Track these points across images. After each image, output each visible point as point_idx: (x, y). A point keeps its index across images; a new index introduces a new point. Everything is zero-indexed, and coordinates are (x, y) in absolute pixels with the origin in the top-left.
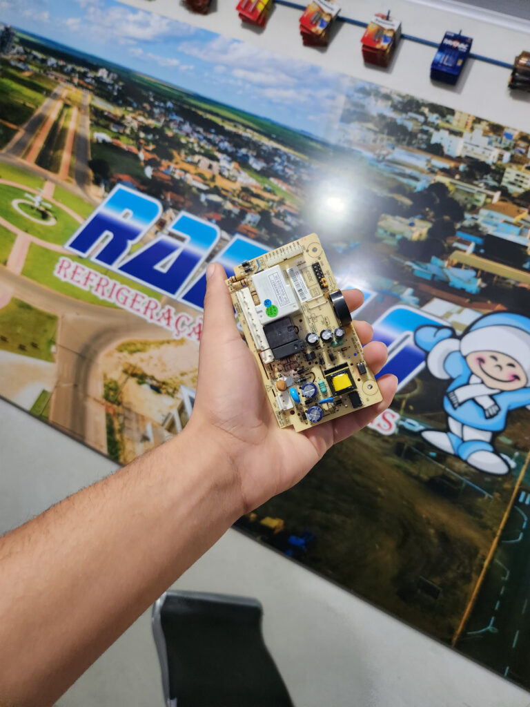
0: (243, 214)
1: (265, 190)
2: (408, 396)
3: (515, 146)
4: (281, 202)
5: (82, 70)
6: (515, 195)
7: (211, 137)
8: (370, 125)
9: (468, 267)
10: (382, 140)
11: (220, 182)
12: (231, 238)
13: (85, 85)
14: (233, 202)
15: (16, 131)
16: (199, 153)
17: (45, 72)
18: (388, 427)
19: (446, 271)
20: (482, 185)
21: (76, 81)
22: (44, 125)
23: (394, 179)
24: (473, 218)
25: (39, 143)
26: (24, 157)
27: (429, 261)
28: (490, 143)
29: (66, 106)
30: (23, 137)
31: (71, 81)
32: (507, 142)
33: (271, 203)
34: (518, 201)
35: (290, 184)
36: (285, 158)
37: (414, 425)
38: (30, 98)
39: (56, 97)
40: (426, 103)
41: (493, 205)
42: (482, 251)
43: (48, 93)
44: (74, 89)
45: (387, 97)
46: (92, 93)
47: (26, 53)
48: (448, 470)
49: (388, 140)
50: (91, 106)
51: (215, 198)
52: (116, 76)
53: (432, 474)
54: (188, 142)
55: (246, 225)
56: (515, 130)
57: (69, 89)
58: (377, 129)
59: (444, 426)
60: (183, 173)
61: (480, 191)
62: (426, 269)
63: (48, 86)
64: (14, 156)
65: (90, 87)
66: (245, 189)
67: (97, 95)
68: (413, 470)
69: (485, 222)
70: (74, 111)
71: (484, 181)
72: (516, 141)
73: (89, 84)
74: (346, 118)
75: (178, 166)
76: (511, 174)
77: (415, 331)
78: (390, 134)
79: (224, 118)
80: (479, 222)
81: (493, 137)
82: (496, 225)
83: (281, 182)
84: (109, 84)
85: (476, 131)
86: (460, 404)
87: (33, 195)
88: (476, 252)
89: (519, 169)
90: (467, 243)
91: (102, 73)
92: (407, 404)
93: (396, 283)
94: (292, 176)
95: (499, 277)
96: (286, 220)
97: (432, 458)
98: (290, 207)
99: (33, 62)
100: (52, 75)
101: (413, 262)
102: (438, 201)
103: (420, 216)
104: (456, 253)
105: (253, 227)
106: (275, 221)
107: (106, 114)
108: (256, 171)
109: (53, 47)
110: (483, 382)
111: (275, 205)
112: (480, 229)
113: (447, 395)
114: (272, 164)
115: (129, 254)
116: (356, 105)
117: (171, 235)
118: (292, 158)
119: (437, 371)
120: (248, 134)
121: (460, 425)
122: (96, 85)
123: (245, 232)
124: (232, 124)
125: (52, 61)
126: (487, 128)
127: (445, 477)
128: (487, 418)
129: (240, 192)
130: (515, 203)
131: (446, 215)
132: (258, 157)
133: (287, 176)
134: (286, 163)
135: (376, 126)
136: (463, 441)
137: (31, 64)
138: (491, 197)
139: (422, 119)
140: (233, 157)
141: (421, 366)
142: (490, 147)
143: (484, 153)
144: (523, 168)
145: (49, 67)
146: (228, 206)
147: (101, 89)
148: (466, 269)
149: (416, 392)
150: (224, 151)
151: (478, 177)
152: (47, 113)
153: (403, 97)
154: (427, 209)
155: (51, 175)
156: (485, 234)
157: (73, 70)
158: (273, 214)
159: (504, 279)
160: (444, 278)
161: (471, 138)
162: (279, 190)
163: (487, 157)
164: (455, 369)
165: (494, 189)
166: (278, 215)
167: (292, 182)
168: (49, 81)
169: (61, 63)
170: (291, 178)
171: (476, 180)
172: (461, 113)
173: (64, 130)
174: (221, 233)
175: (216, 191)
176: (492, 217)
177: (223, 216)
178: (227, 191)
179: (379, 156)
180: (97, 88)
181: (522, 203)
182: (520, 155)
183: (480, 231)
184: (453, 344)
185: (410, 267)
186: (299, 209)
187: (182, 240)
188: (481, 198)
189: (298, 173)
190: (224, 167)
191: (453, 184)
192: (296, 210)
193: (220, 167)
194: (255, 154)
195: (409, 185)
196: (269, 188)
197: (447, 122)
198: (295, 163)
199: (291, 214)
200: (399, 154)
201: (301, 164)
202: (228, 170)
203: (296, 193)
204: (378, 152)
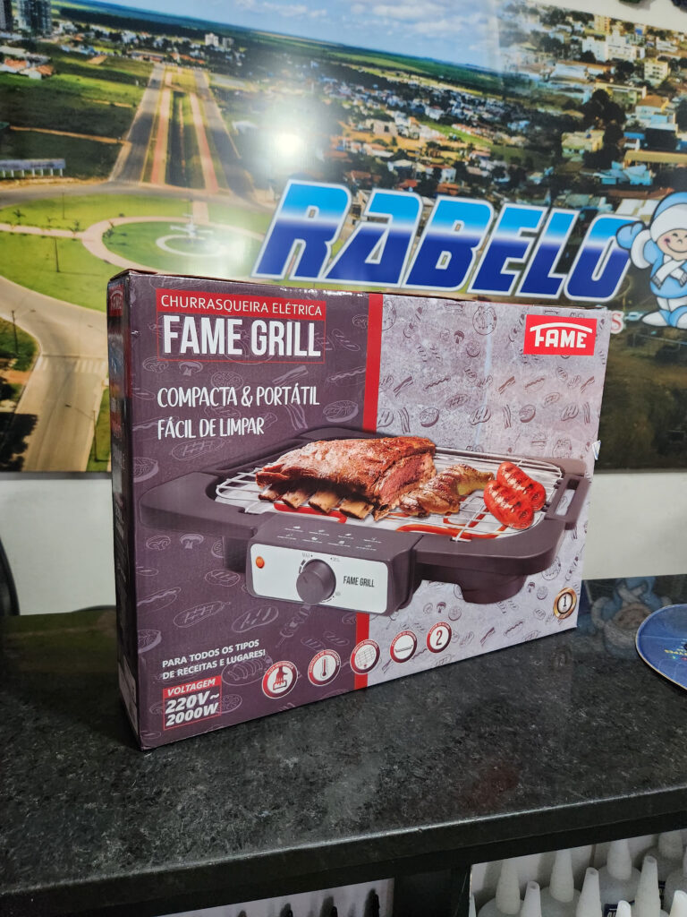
0: (437, 172)
1: (451, 139)
2: (625, 293)
3: (646, 40)
4: (471, 148)
5: (181, 40)
6: (656, 87)
7: (376, 93)
8: (528, 45)
9: (640, 163)
10: (543, 59)
11: (404, 144)
12: (435, 202)
13: (193, 60)
14: (424, 163)
15: (119, 146)
16: (369, 117)
17: (124, 53)
18: (617, 325)
19: (625, 172)
20: (631, 84)
21: (177, 57)
22: (156, 128)
23: (563, 96)
24: (633, 117)
25: (161, 155)
26: (147, 178)
27: (610, 167)
28: (627, 42)
29: (177, 95)
30: (131, 153)
31: (170, 60)
32: (640, 38)
33: (461, 152)
34: (660, 92)
35: (473, 126)
36: (459, 99)
37: (635, 315)
38: (118, 95)
39: (156, 85)
40: (569, 11)
41: (644, 100)
42: (646, 145)
43: (144, 82)
44: (180, 70)
45: (534, 12)
46: (207, 70)
47: (80, 30)
48: (667, 340)
49: (547, 56)
50: (212, 88)
51: (404, 163)
52: (231, 41)
53: (657, 348)
54: (353, 107)
55: (444, 183)
56: (642, 25)
57: (171, 70)
58: (535, 48)
59: (655, 307)
60: (359, 145)
61: (630, 91)
62: (610, 175)
63: (140, 73)
64: (132, 182)
65: (201, 62)
66: (431, 145)
67: (215, 71)
68: (644, 352)
70: (192, 100)
71: (632, 79)
72: (645, 35)
73: (196, 58)
74: (505, 43)
75: (351, 139)
76: (649, 67)
77: (616, 235)
78: (548, 50)
79: (383, 68)
80: (637, 119)
81: (629, 35)
82: (650, 118)
83: (464, 126)
84: (225, 53)
85: (614, 31)
86: (662, 283)
87: (182, 225)
88: (642, 148)
89: (654, 62)
90: (633, 141)
91: (211, 39)
92: (626, 301)
93: (591, 196)
94: (471, 116)
95: (663, 164)
96: (481, 165)
97: (654, 336)
98: (481, 151)
99: (98, 42)
100: (138, 55)
101: (599, 172)
102: (603, 108)
103: (593, 127)
104: (628, 152)
105: (451, 183)
106: (471, 170)
107: (237, 93)
108: (435, 120)
109: (121, 15)
110: (673, 259)
111: (466, 153)
112: (640, 125)
113: (651, 279)
114: (449, 109)
115: (332, 257)
116: (510, 25)
117: (370, 219)
118: (467, 97)
119: (641, 263)
120: (414, 81)
121: (665, 300)
122: (208, 57)
123: (446, 190)
124: (394, 73)
125: (128, 36)
126: (622, 27)
127: (666, 347)
128: (682, 286)
129: (427, 149)
130: (659, 94)
131: (612, 119)
132: (433, 105)
133: (467, 119)
134: (462, 105)
135: (533, 45)
136: (671, 312)
137: (97, 45)
138: (639, 93)
139: (569, 29)
140: (407, 112)
141: (628, 263)
142: (628, 46)
143: (625, 52)
144: (656, 59)
145: (127, 45)
146: (420, 168)
147: (216, 62)
148: (639, 165)
149: (630, 288)
150: (396, 108)
151: (627, 76)
152: (155, 112)
153: (548, 9)
154: (597, 118)
155: (195, 192)
156: (644, 129)
157: (166, 43)
158: (467, 163)
159: (667, 164)
160: (625, 179)
161: (613, 40)
162: (465, 135)
163: (629, 56)
164: (653, 256)
165: (640, 85)
166: (472, 163)
167: (475, 124)
168: (136, 65)
169: (144, 36)
170: (473, 119)
171: (626, 79)
172: (599, 16)
173: (189, 129)
174: (423, 201)
175: (402, 155)
176: (646, 112)
177: (419, 181)
178: (414, 152)
179: (544, 75)
180: (211, 62)
181: (664, 92)
182: (651, 48)
183: (640, 127)
184: (645, 235)
185: (597, 177)
186: (489, 150)
187: (385, 221)
188: (634, 96)
189: (477, 112)
190: (402, 125)
191: (609, 88)
192: (488, 152)
193: (397, 126)
194: (428, 102)
195: (576, 99)
196: (455, 136)
197: (591, 27)
198: (471, 102)
199: (484, 158)
200: (561, 69)
201: (477, 101)
202: (407, 128)
203: (482, 135)
204: (542, 71)
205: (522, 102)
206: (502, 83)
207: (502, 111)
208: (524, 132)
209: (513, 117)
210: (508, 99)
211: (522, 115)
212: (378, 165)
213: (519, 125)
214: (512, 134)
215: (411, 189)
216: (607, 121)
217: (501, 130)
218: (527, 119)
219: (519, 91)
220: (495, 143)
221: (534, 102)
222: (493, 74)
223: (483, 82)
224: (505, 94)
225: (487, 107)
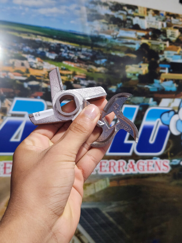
1: (62, 69)
2: (169, 149)
3: (166, 19)
4: (74, 74)
8: (103, 21)
10: (112, 27)
11: (34, 73)
14: (47, 82)
18: (166, 168)
19: (161, 84)
20: (160, 40)
23: (124, 47)
24: (163, 56)
27: (153, 82)
32: (163, 18)
33: (69, 76)
34: (176, 44)
35: (75, 62)
36: (66, 48)
37: (176, 161)
40: (124, 4)
41: (168, 48)
42: (172, 70)
45: (105, 4)
49: (115, 26)
51: (34, 83)
56: (163, 11)
58: (107, 22)
61: (161, 43)
62: (154, 86)
69: (168, 57)
71: (161, 38)
72: (165, 16)
76: (169, 32)
77: (161, 118)
78: (114, 23)
80: (165, 57)
81: (157, 16)
82: (172, 57)
83: (70, 62)
85: (149, 14)
88: (170, 72)
90: (164, 69)
92: (170, 154)
93: (144, 98)
94: (74, 58)
96: (80, 83)
98: (80, 75)
101: (147, 85)
102: (147, 52)
103: (142, 62)
104: (162, 75)
108: (52, 60)
112: (167, 61)
114: (60, 54)
116: (92, 11)
117: (13, 115)
118: (71, 47)
120: (39, 39)
124: (26, 35)
126: (153, 12)
131: (152, 58)
132: (50, 51)
133: (72, 58)
134: (68, 51)
135: (106, 20)
138: (165, 45)
139: (125, 13)
140: (35, 55)
141: (169, 133)
142: (157, 21)
143: (156, 25)
144: (172, 28)
146: (44, 85)
148: (168, 81)
149: (171, 146)
150: (28, 53)
151: (158, 36)
153: (113, 3)
154: (144, 58)
156: (170, 62)
158: (72, 82)
160: (162, 88)
161: (149, 19)
162: (70, 67)
163: (158, 27)
165: (165, 40)
166: (75, 82)
167: (76, 61)
170: (75, 59)
171: (158, 38)
174: (46, 103)
175: (33, 78)
176: (169, 54)
177: (43, 93)
178: (40, 76)
179: (113, 36)
182: (169, 23)
185: (147, 88)
186: (85, 75)
187: (23, 116)
188: (162, 46)
189: (77, 55)
190: (32, 62)
191: (149, 42)
192: (84, 76)
193: (29, 63)
194: (48, 50)
195: (132, 48)
196: (64, 68)
197: (137, 12)
198: (73, 50)
199: (82, 79)
200: (122, 33)
201: (76, 50)
202: (36, 64)
203: (80, 67)
204: (112, 34)
205: (102, 49)
206: (90, 40)
207: (91, 54)
208: (105, 65)
209: (98, 57)
210: (94, 48)
211: (103, 56)
212: (18, 84)
213: (101, 62)
214: (98, 66)
215: (39, 97)
216: (149, 59)
217: (91, 64)
218: (105, 58)
219: (100, 44)
220: (88, 71)
221: (109, 49)
222: (85, 36)
223: (79, 39)
224: (92, 46)
225: (83, 52)
